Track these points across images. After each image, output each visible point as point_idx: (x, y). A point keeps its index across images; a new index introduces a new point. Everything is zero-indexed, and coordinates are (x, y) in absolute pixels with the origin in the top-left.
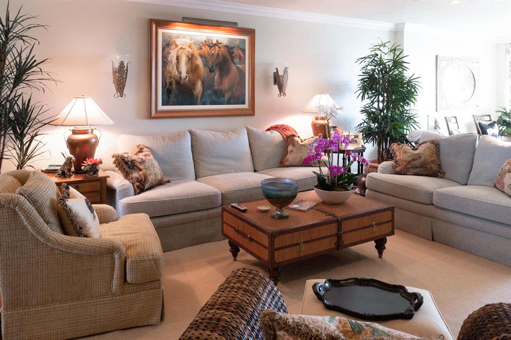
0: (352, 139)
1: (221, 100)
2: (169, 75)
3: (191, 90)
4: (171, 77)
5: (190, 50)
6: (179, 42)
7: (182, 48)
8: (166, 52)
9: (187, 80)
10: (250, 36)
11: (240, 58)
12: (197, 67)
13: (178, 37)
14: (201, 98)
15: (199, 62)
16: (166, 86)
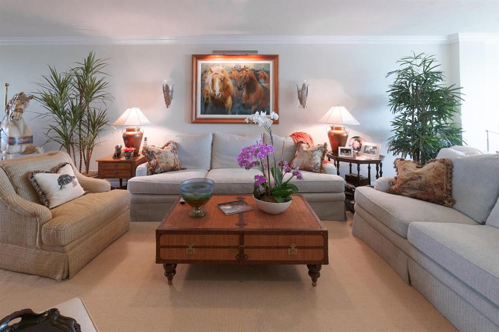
0: (370, 150)
1: (248, 111)
2: (206, 93)
3: (223, 104)
4: (207, 94)
5: (222, 74)
6: (214, 69)
7: (216, 73)
8: (203, 77)
9: (220, 96)
10: (274, 60)
11: (265, 78)
12: (228, 87)
13: (213, 65)
14: (231, 109)
15: (230, 83)
16: (204, 100)
